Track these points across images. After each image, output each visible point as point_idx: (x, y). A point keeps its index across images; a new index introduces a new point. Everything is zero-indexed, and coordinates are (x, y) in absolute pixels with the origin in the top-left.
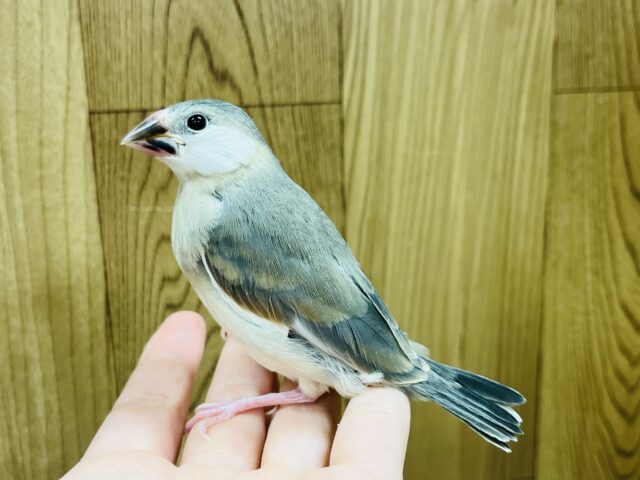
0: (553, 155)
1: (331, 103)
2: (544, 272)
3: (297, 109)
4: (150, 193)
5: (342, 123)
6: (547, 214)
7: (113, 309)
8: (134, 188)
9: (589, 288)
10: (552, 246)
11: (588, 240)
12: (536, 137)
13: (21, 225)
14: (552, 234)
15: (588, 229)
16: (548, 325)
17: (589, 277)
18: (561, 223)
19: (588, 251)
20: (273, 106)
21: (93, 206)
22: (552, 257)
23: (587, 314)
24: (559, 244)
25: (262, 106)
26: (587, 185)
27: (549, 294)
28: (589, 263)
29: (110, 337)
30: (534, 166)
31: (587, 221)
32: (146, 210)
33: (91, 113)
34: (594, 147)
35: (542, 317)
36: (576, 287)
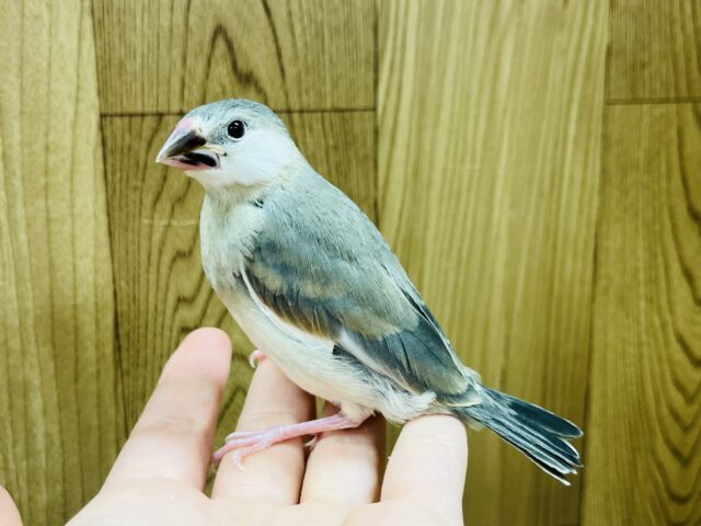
0: (604, 171)
1: (365, 110)
2: (593, 299)
3: (327, 115)
4: (165, 204)
5: (376, 133)
6: (597, 236)
7: (122, 332)
8: (148, 200)
9: (643, 318)
10: (602, 271)
11: (641, 265)
12: (587, 153)
13: (23, 237)
14: (602, 257)
15: (641, 253)
16: (597, 357)
17: (643, 304)
18: (612, 244)
19: (642, 277)
20: (301, 111)
21: (103, 218)
22: (602, 283)
23: (640, 345)
24: (610, 268)
25: (289, 112)
26: (641, 206)
27: (598, 323)
28: (642, 290)
29: (118, 362)
30: (583, 183)
31: (641, 244)
32: (160, 223)
33: (103, 116)
34: (649, 163)
35: (591, 349)
36: (627, 316)
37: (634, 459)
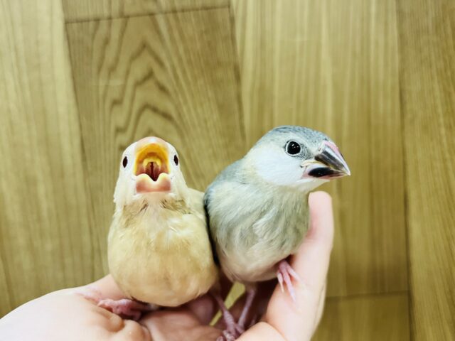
0: (401, 36)
1: (223, 7)
2: (403, 127)
3: (200, 12)
5: (232, 20)
6: (401, 82)
9: (444, 141)
10: (408, 107)
11: (438, 102)
12: (386, 24)
14: (407, 97)
15: (437, 93)
16: (410, 169)
17: (443, 131)
18: (414, 87)
19: (440, 110)
20: (183, 11)
21: (70, 82)
22: (409, 116)
23: (444, 160)
24: (413, 105)
25: (174, 11)
26: (433, 58)
27: (409, 145)
28: (441, 120)
29: (85, 167)
30: (386, 44)
31: (436, 86)
32: (102, 83)
33: (67, 23)
34: (437, 27)
35: (405, 164)
36: (432, 139)
37: (449, 245)
